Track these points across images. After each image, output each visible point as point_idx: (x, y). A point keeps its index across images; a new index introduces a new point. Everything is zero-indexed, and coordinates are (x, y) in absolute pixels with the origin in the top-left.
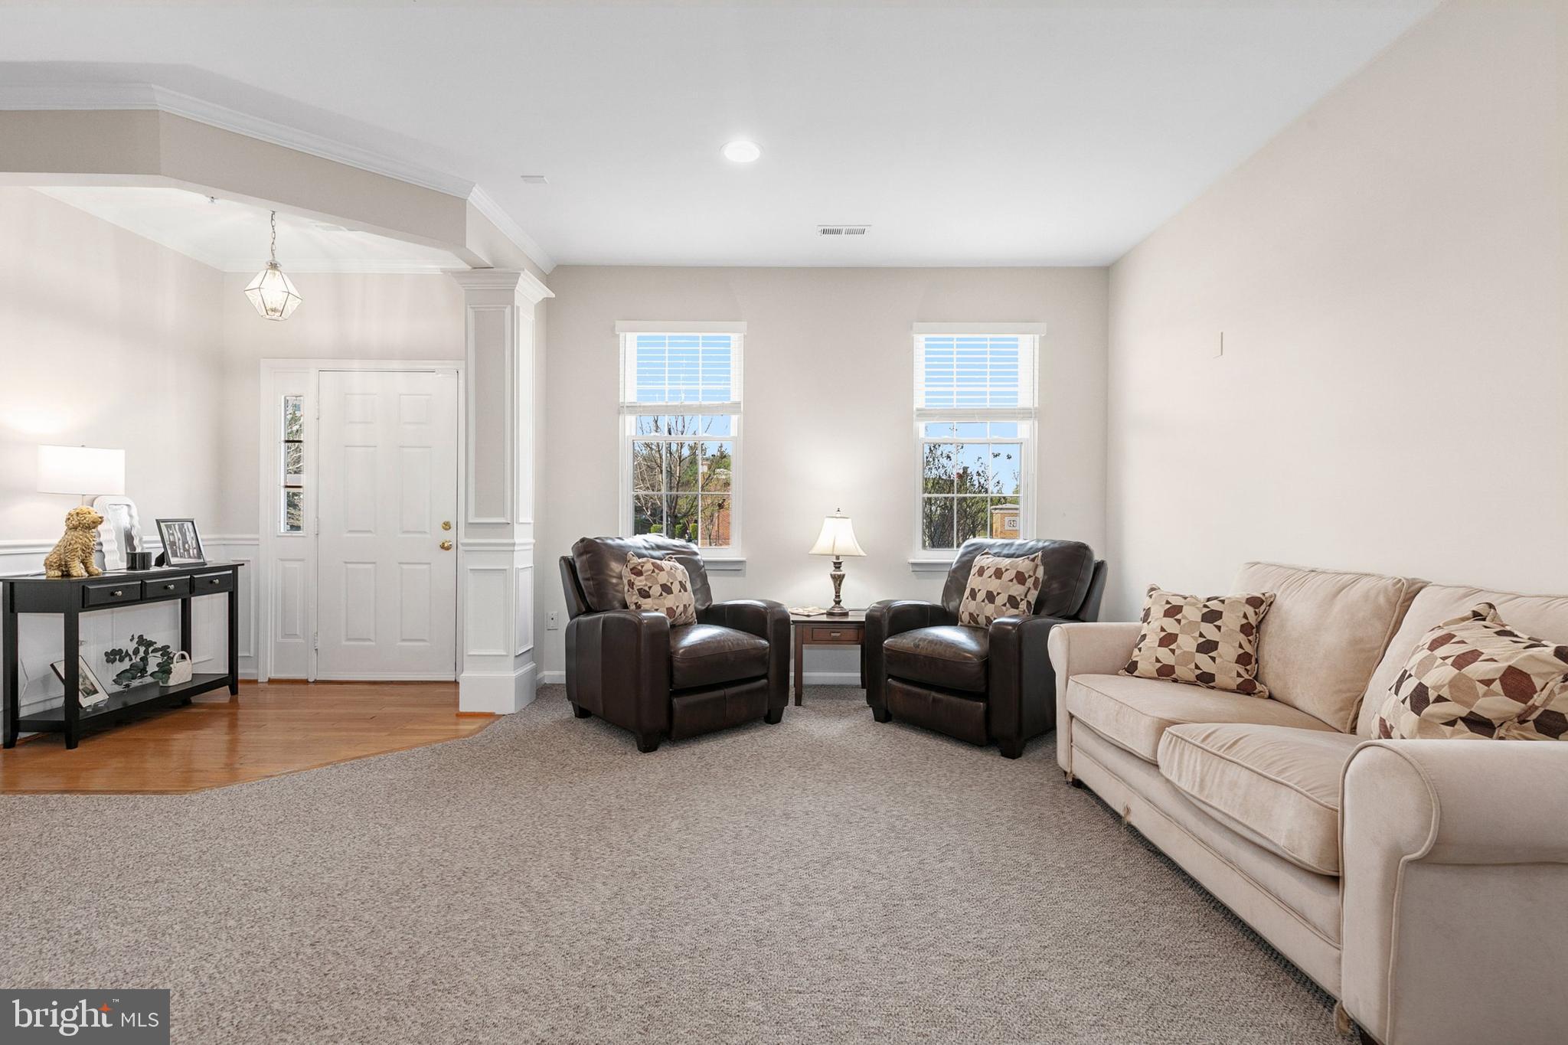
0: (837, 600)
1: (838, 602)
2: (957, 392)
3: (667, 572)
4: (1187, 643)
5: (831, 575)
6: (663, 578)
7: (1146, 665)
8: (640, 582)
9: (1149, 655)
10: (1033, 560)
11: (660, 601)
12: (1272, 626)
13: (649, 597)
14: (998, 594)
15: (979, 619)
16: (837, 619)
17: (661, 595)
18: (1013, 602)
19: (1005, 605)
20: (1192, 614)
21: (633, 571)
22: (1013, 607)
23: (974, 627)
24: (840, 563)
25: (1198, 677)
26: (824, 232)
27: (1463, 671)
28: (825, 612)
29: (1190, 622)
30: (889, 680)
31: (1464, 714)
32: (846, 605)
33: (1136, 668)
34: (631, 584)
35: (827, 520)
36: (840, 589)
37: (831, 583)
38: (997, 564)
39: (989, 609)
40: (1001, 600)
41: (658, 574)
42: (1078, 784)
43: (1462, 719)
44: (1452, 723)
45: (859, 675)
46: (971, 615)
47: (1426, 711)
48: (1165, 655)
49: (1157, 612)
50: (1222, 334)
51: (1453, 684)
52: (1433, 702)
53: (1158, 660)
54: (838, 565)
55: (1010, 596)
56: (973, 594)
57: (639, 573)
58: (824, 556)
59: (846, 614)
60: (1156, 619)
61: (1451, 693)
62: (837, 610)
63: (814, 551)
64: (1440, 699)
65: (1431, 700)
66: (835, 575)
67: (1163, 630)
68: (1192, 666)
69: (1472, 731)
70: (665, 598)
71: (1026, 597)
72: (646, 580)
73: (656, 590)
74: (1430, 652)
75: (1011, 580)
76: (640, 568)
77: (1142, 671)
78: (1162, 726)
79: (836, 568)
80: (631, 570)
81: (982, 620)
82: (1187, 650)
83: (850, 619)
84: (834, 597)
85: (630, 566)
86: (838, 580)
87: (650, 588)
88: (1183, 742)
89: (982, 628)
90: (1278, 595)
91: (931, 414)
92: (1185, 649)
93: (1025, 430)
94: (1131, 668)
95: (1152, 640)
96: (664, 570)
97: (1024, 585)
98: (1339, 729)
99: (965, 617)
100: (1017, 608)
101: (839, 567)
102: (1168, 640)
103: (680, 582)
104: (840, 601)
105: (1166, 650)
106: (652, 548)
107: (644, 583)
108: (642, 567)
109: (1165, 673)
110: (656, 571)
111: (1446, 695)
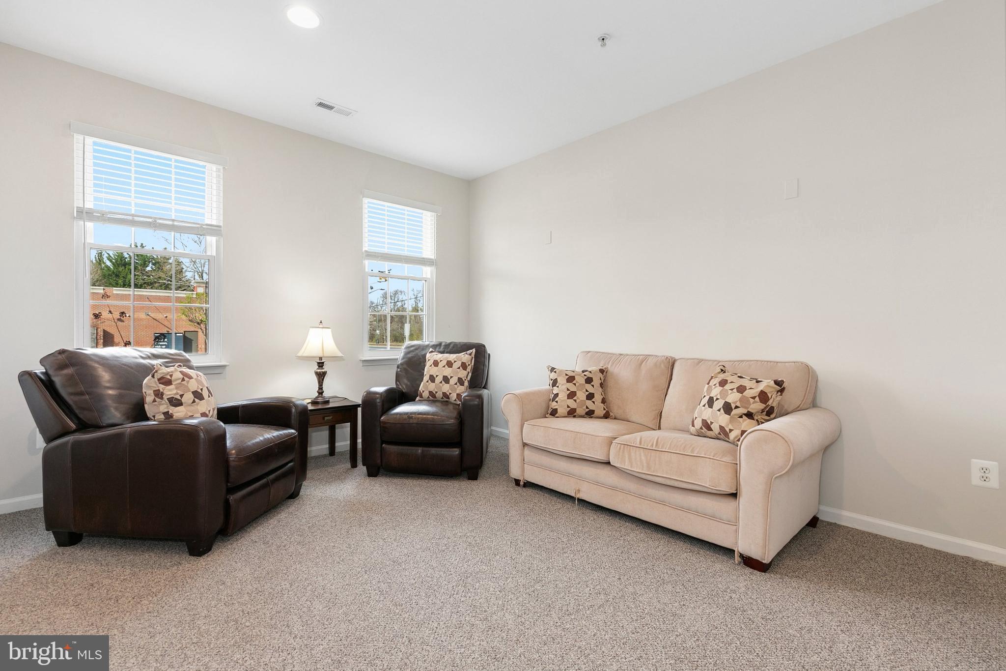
0: (320, 391)
1: (321, 392)
2: (388, 242)
3: (195, 379)
4: (581, 396)
5: (315, 372)
6: (193, 385)
7: (562, 410)
8: (170, 391)
9: (563, 404)
10: (470, 354)
11: (193, 408)
12: (611, 383)
13: (181, 404)
14: (451, 377)
15: (437, 395)
16: (320, 407)
17: (194, 402)
18: (461, 381)
19: (456, 384)
20: (580, 380)
21: (161, 381)
22: (461, 385)
23: (432, 399)
24: (323, 363)
25: (587, 413)
26: (321, 105)
27: (744, 394)
28: (310, 401)
29: (580, 384)
30: (384, 445)
31: (746, 412)
32: (327, 393)
33: (557, 412)
34: (159, 394)
35: (311, 329)
36: (322, 383)
37: (315, 380)
38: (447, 358)
39: (446, 388)
40: (453, 381)
41: (188, 382)
42: (528, 485)
43: (744, 414)
44: (741, 417)
45: (327, 446)
46: (431, 393)
47: (732, 413)
48: (571, 403)
49: (562, 380)
50: (551, 232)
51: (741, 400)
52: (734, 409)
53: (568, 407)
54: (321, 365)
55: (459, 378)
56: (432, 379)
57: (168, 383)
58: (309, 358)
59: (327, 402)
60: (563, 385)
61: (741, 404)
62: (320, 400)
63: (300, 354)
64: (737, 407)
65: (733, 408)
66: (320, 372)
67: (568, 390)
68: (585, 407)
69: (749, 419)
70: (198, 404)
71: (467, 378)
72: (177, 388)
73: (188, 397)
74: (722, 388)
75: (459, 368)
76: (169, 377)
77: (560, 414)
78: (610, 441)
79: (319, 366)
80: (159, 380)
81: (439, 395)
82: (582, 399)
83: (331, 405)
84: (318, 389)
85: (157, 376)
86: (321, 376)
87: (182, 396)
88: (629, 447)
89: (439, 401)
90: (609, 367)
91: (375, 256)
92: (581, 399)
93: (428, 272)
94: (554, 413)
95: (563, 396)
96: (193, 378)
97: (466, 370)
98: (654, 428)
99: (426, 394)
100: (463, 385)
101: (322, 366)
102: (572, 395)
103: (207, 387)
104: (323, 392)
105: (571, 400)
106: (149, 358)
107: (175, 392)
108: (171, 376)
109: (572, 413)
110: (186, 379)
111: (739, 405)
